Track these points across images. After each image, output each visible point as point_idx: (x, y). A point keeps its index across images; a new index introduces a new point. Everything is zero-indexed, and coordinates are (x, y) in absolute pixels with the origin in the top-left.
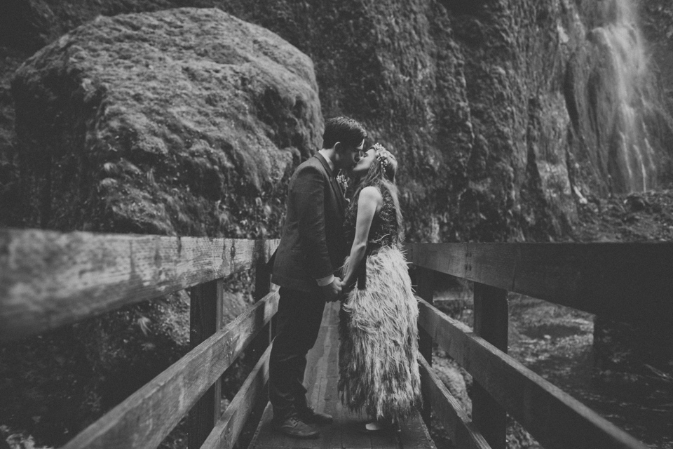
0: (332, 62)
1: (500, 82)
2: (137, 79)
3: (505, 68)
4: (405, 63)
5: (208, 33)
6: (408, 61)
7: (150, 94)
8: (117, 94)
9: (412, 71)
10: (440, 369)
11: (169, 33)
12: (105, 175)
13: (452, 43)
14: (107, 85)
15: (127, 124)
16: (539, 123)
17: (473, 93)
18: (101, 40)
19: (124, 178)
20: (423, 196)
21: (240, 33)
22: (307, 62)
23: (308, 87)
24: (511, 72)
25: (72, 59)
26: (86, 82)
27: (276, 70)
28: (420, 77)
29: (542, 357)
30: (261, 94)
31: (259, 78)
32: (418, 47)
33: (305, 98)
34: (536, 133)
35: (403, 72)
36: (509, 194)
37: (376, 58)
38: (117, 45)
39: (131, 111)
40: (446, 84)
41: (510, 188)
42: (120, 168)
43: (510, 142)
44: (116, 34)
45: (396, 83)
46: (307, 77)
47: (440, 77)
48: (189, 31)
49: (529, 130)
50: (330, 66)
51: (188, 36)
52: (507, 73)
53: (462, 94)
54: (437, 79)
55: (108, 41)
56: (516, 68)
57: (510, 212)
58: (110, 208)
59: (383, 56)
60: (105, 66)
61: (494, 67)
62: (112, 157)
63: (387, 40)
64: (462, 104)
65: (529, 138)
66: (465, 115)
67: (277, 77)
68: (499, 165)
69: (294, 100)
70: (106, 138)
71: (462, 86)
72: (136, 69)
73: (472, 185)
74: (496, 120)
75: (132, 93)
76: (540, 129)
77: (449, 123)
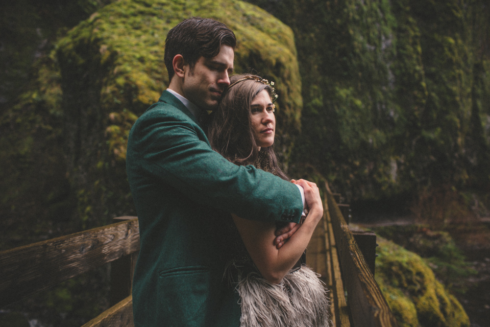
0: (312, 35)
1: (451, 50)
2: (143, 45)
3: (455, 39)
4: (371, 35)
5: (204, 8)
6: (374, 33)
7: (152, 57)
8: (126, 57)
9: (377, 42)
10: (394, 297)
11: (175, 9)
12: (111, 123)
13: (411, 19)
14: (118, 50)
15: (131, 81)
16: (482, 83)
17: (426, 59)
18: (120, 15)
19: (125, 125)
20: (384, 141)
21: (231, 8)
22: (288, 31)
23: (287, 51)
24: (460, 42)
25: (96, 31)
26: (104, 47)
27: (259, 37)
28: (384, 46)
29: (483, 279)
30: (245, 57)
31: (244, 43)
32: (383, 22)
33: (283, 60)
34: (479, 91)
35: (369, 42)
36: (455, 141)
37: (348, 32)
38: (132, 19)
39: (135, 70)
40: (405, 52)
41: (457, 136)
42: (123, 117)
43: (458, 99)
44: (132, 10)
45: (364, 51)
46: (286, 43)
47: (400, 46)
48: (191, 7)
49: (473, 89)
50: (311, 39)
51: (188, 10)
52: (456, 42)
53: (417, 60)
54: (398, 48)
55: (126, 16)
56: (464, 39)
57: (456, 155)
58: (113, 151)
59: (354, 30)
60: (120, 35)
61: (445, 37)
62: (117, 108)
63: (357, 17)
64: (418, 68)
65: (474, 95)
66: (420, 76)
67: (260, 43)
68: (448, 117)
69: (274, 62)
70: (113, 92)
71: (417, 53)
72: (144, 37)
73: (425, 133)
74: (446, 80)
75: (138, 56)
76: (483, 88)
77: (406, 83)
